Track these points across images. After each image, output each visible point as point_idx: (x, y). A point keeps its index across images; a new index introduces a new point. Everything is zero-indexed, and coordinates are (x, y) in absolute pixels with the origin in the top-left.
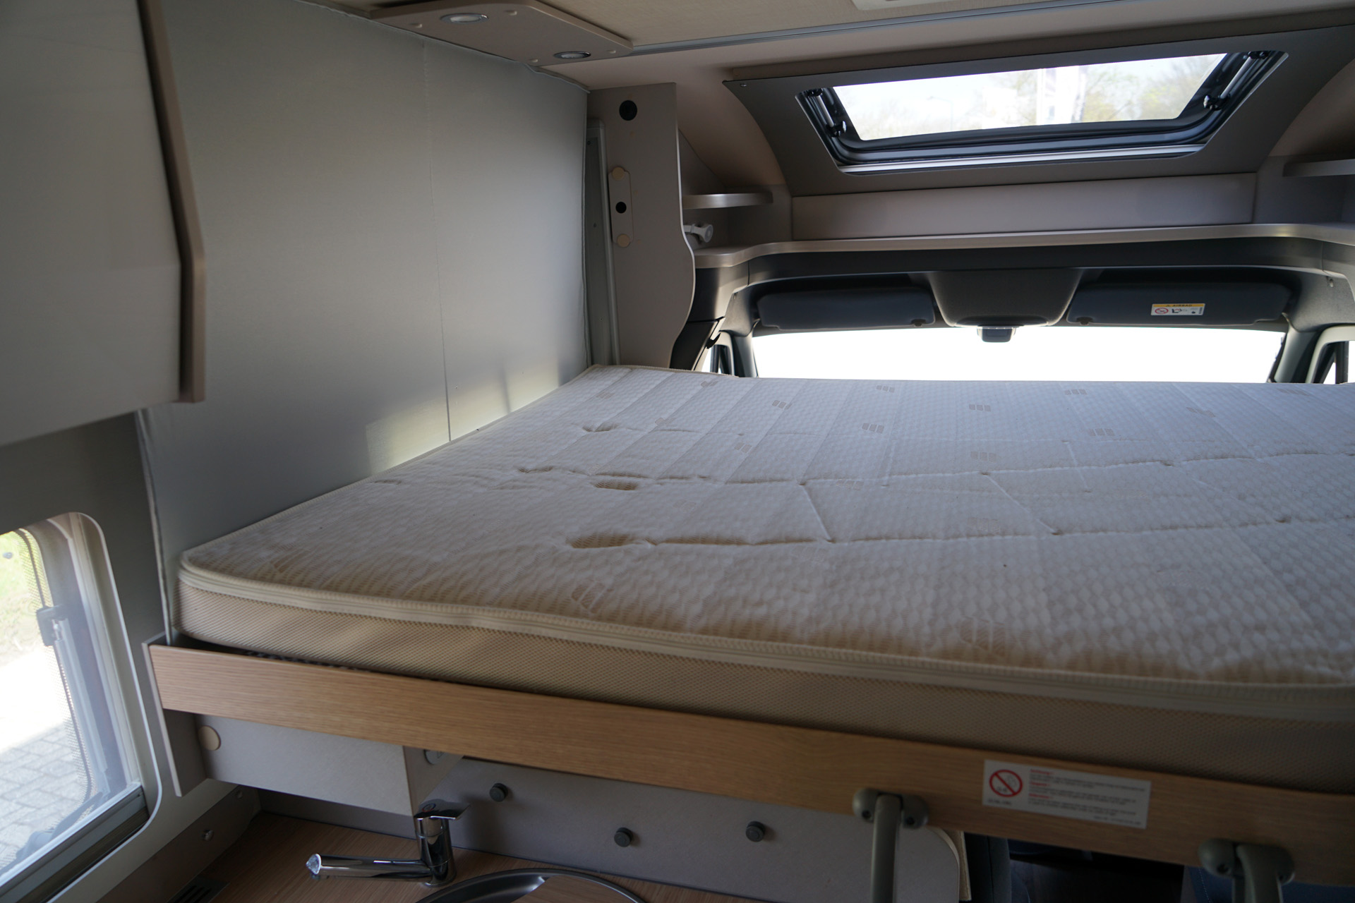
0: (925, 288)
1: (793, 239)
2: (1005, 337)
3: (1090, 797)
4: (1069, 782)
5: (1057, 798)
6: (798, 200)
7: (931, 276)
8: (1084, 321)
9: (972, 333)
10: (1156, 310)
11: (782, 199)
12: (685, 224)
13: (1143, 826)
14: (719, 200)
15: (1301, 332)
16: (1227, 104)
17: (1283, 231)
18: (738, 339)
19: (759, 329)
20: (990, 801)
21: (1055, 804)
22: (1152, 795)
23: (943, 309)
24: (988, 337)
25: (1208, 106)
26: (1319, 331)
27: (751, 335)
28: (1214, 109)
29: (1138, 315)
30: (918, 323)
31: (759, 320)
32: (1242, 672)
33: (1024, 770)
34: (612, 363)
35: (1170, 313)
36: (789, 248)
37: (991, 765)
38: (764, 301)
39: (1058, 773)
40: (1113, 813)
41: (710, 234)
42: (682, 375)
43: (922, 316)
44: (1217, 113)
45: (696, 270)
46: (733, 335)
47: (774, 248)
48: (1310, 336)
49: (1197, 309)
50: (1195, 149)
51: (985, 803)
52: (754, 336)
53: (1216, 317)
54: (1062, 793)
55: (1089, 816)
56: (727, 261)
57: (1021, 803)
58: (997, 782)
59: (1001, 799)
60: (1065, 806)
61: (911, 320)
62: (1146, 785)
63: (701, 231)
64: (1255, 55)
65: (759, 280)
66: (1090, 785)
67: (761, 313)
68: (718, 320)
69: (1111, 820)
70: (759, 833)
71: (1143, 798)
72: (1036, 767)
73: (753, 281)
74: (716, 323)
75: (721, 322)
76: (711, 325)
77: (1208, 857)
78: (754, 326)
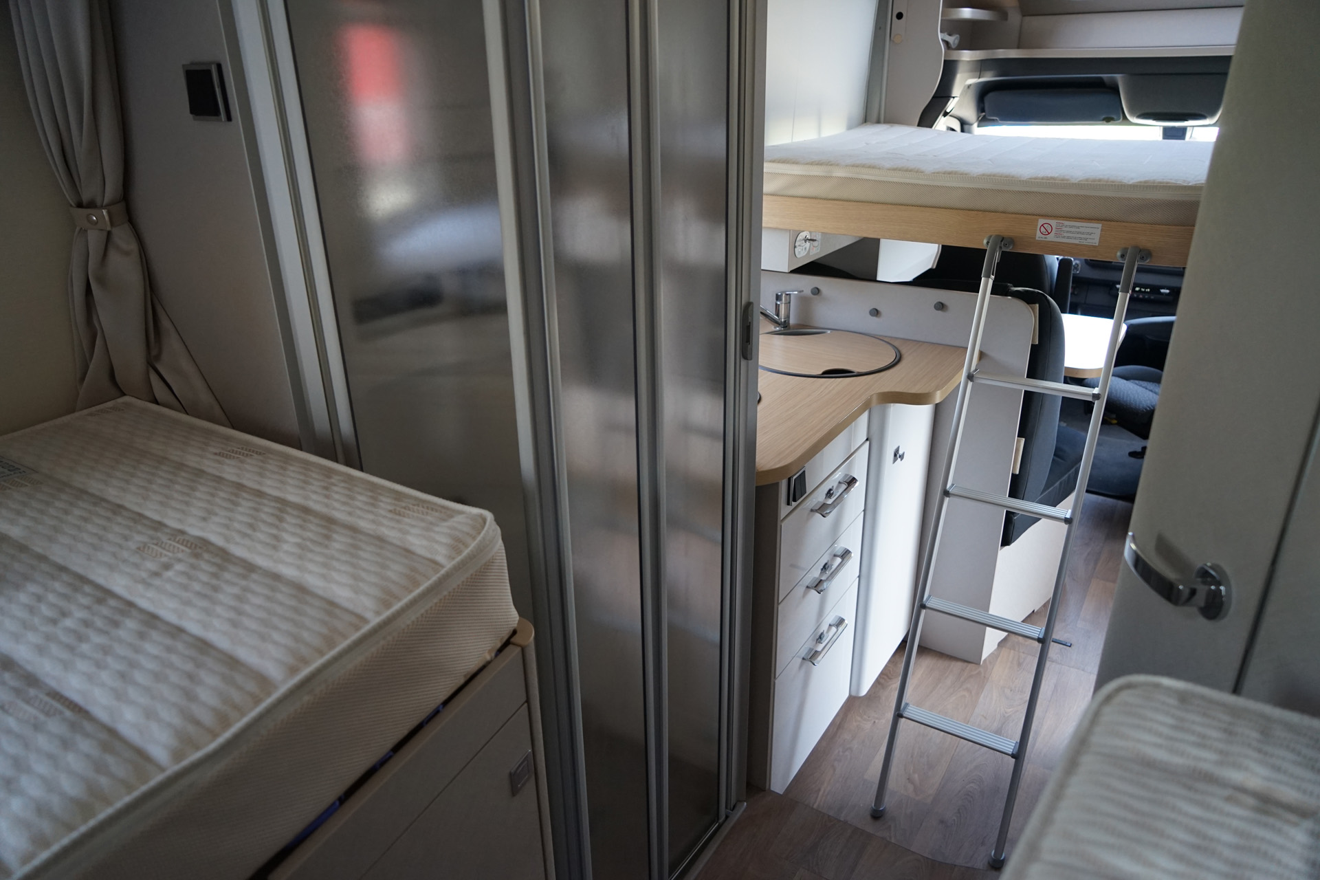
0: (1114, 90)
1: (1020, 47)
2: (1182, 133)
3: (1078, 233)
4: (1071, 226)
5: (1065, 234)
6: (1027, 19)
7: (1119, 78)
11: (1015, 18)
12: (941, 31)
13: (1097, 244)
14: (967, 13)
18: (966, 129)
19: (983, 120)
20: (1039, 237)
21: (1064, 237)
22: (1102, 230)
23: (1127, 107)
24: (1167, 134)
27: (975, 125)
30: (1108, 120)
31: (984, 114)
33: (1053, 222)
34: (878, 122)
36: (1013, 54)
37: (1041, 221)
38: (990, 97)
39: (1067, 223)
40: (1086, 239)
41: (957, 42)
42: (925, 131)
43: (1112, 115)
45: (945, 61)
46: (963, 124)
47: (1002, 54)
51: (1037, 239)
52: (979, 126)
54: (1068, 232)
55: (1077, 242)
56: (967, 56)
57: (1051, 237)
58: (1042, 229)
60: (1068, 237)
61: (1104, 117)
62: (1100, 226)
63: (951, 39)
65: (988, 78)
66: (1079, 227)
67: (986, 109)
68: (954, 97)
69: (1085, 243)
70: (941, 306)
71: (1098, 232)
72: (1058, 221)
73: (982, 77)
74: (952, 99)
75: (956, 99)
76: (949, 100)
77: (1119, 254)
78: (980, 118)
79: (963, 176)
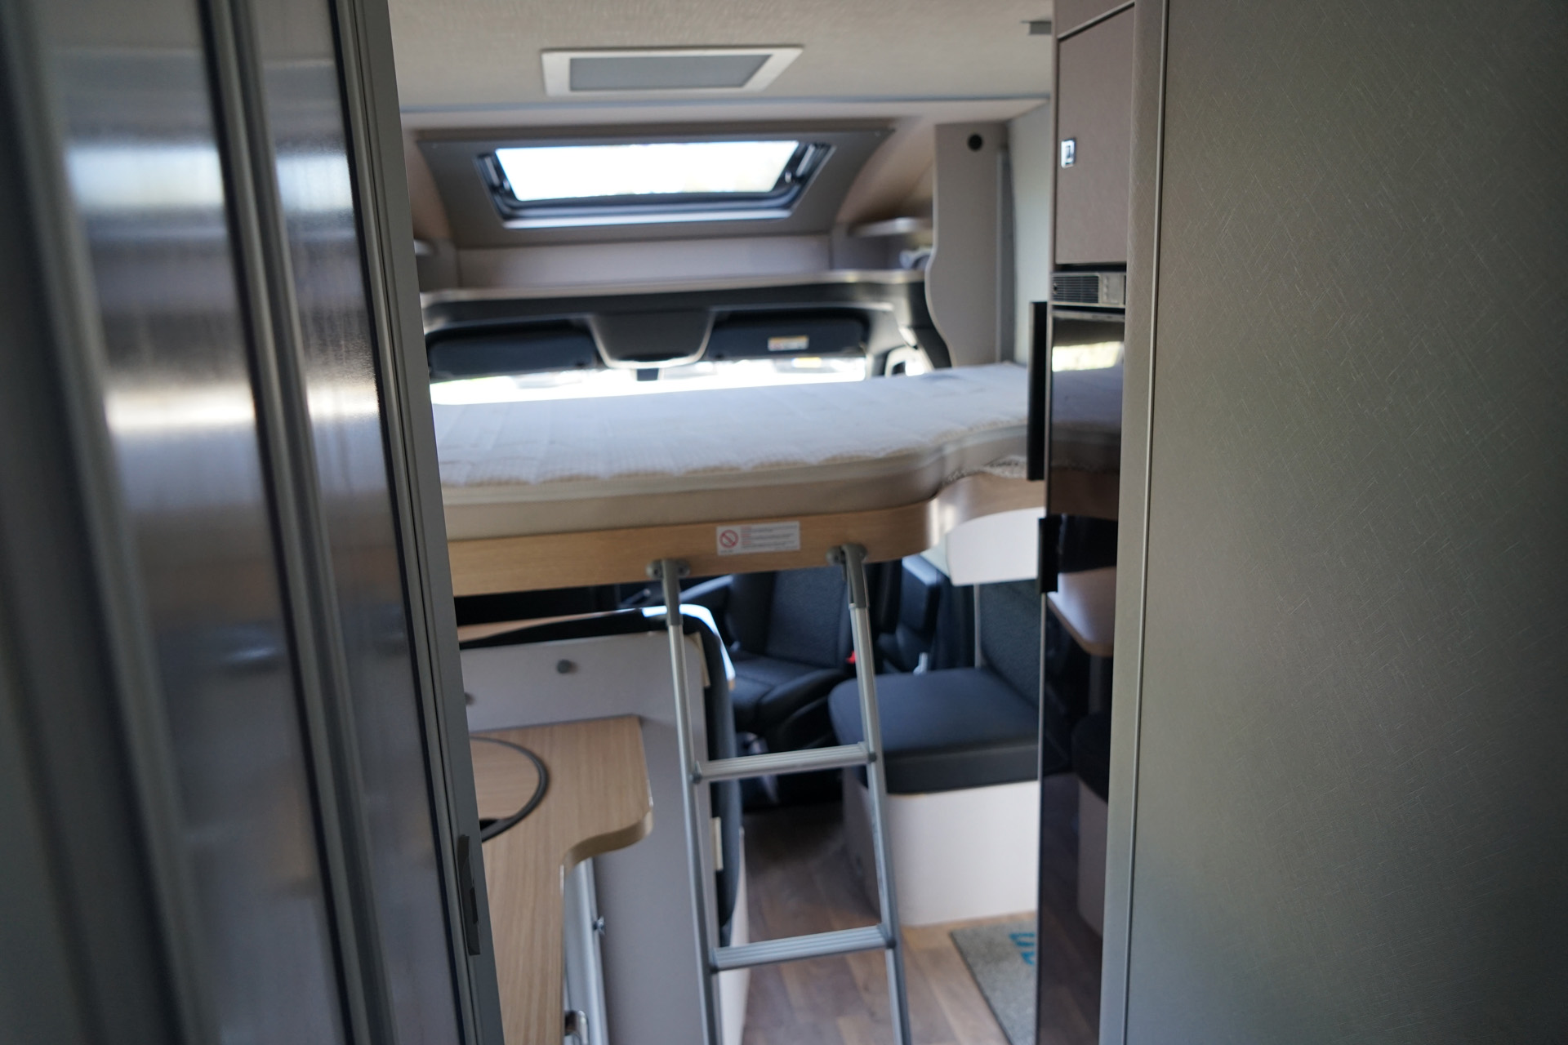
2: (654, 375)
3: (772, 537)
4: (761, 530)
5: (755, 542)
6: (461, 252)
7: (591, 320)
8: (719, 358)
11: (447, 252)
13: (799, 549)
15: (876, 358)
16: (802, 180)
20: (721, 552)
21: (755, 546)
22: (801, 529)
23: (604, 349)
24: (641, 378)
25: (790, 182)
28: (794, 184)
29: (758, 350)
30: (581, 365)
32: (834, 459)
33: (737, 528)
35: (782, 348)
37: (720, 529)
39: (755, 526)
40: (783, 544)
43: (587, 358)
44: (797, 187)
47: (450, 296)
48: (882, 358)
49: (801, 342)
50: (785, 214)
51: (719, 553)
54: (758, 538)
55: (772, 549)
57: (738, 549)
58: (725, 540)
59: (727, 549)
60: (761, 545)
61: (574, 362)
62: (797, 523)
65: (438, 325)
66: (771, 530)
67: (434, 363)
69: (782, 548)
70: (566, 667)
71: (797, 532)
72: (743, 526)
73: (433, 325)
77: (830, 557)
79: (590, 479)
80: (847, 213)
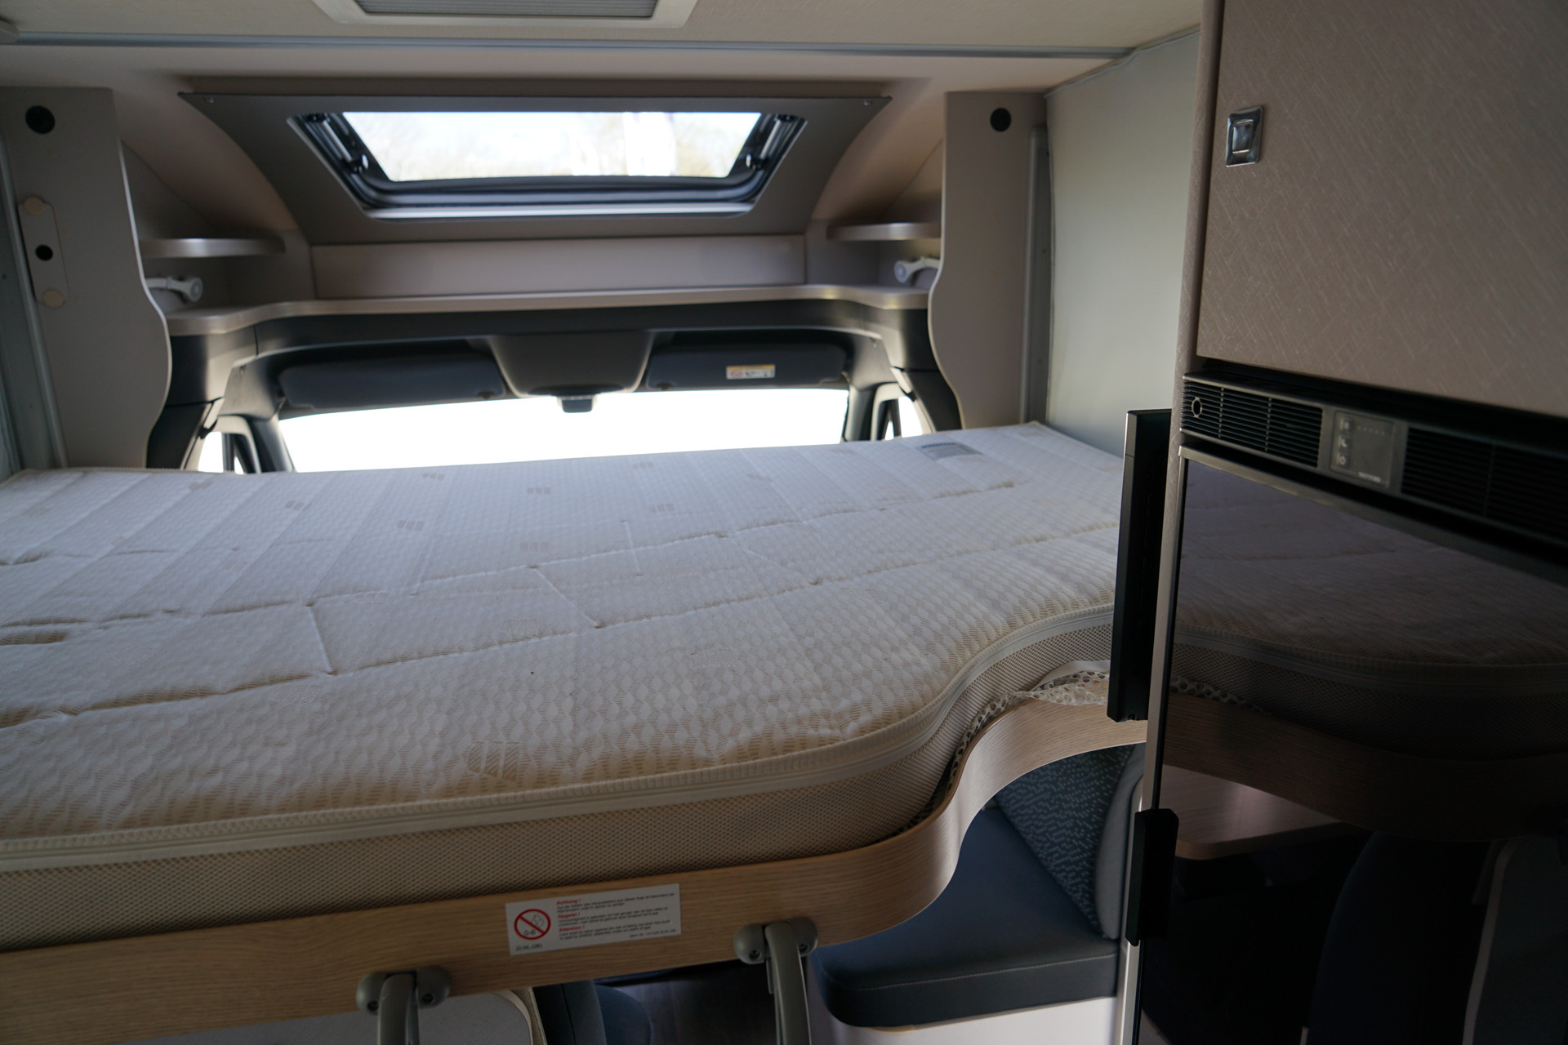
0: (486, 355)
1: (318, 296)
2: (586, 406)
3: (622, 916)
4: (598, 905)
5: (589, 926)
6: (318, 250)
7: (491, 341)
8: (664, 386)
9: (550, 404)
10: (732, 372)
11: (297, 248)
12: (147, 277)
13: (679, 932)
14: (197, 247)
15: (861, 391)
16: (767, 164)
17: (829, 292)
18: (259, 425)
19: (286, 411)
20: (518, 949)
21: (588, 933)
22: (682, 897)
23: (509, 378)
24: (569, 407)
25: (751, 166)
26: (873, 389)
27: (275, 417)
28: (757, 170)
29: (714, 379)
31: (284, 400)
32: (753, 750)
33: (549, 904)
34: (54, 465)
35: (744, 376)
36: (311, 308)
37: (513, 908)
38: (287, 377)
39: (585, 898)
40: (647, 926)
41: (198, 290)
44: (760, 174)
45: (172, 339)
46: (250, 420)
47: (289, 309)
48: (867, 394)
49: (768, 371)
50: (745, 208)
51: (513, 952)
52: (280, 418)
53: (788, 377)
54: (593, 919)
55: (624, 937)
56: (218, 326)
57: (553, 941)
58: (522, 926)
59: (530, 943)
60: (599, 932)
61: (475, 391)
62: (675, 888)
63: (185, 287)
64: (783, 118)
65: (271, 350)
66: (620, 903)
67: (286, 390)
68: (212, 402)
69: (645, 935)
71: (675, 903)
72: (561, 899)
73: (263, 350)
74: (209, 406)
75: (218, 404)
76: (203, 409)
77: (741, 947)
78: (281, 406)
80: (827, 207)
